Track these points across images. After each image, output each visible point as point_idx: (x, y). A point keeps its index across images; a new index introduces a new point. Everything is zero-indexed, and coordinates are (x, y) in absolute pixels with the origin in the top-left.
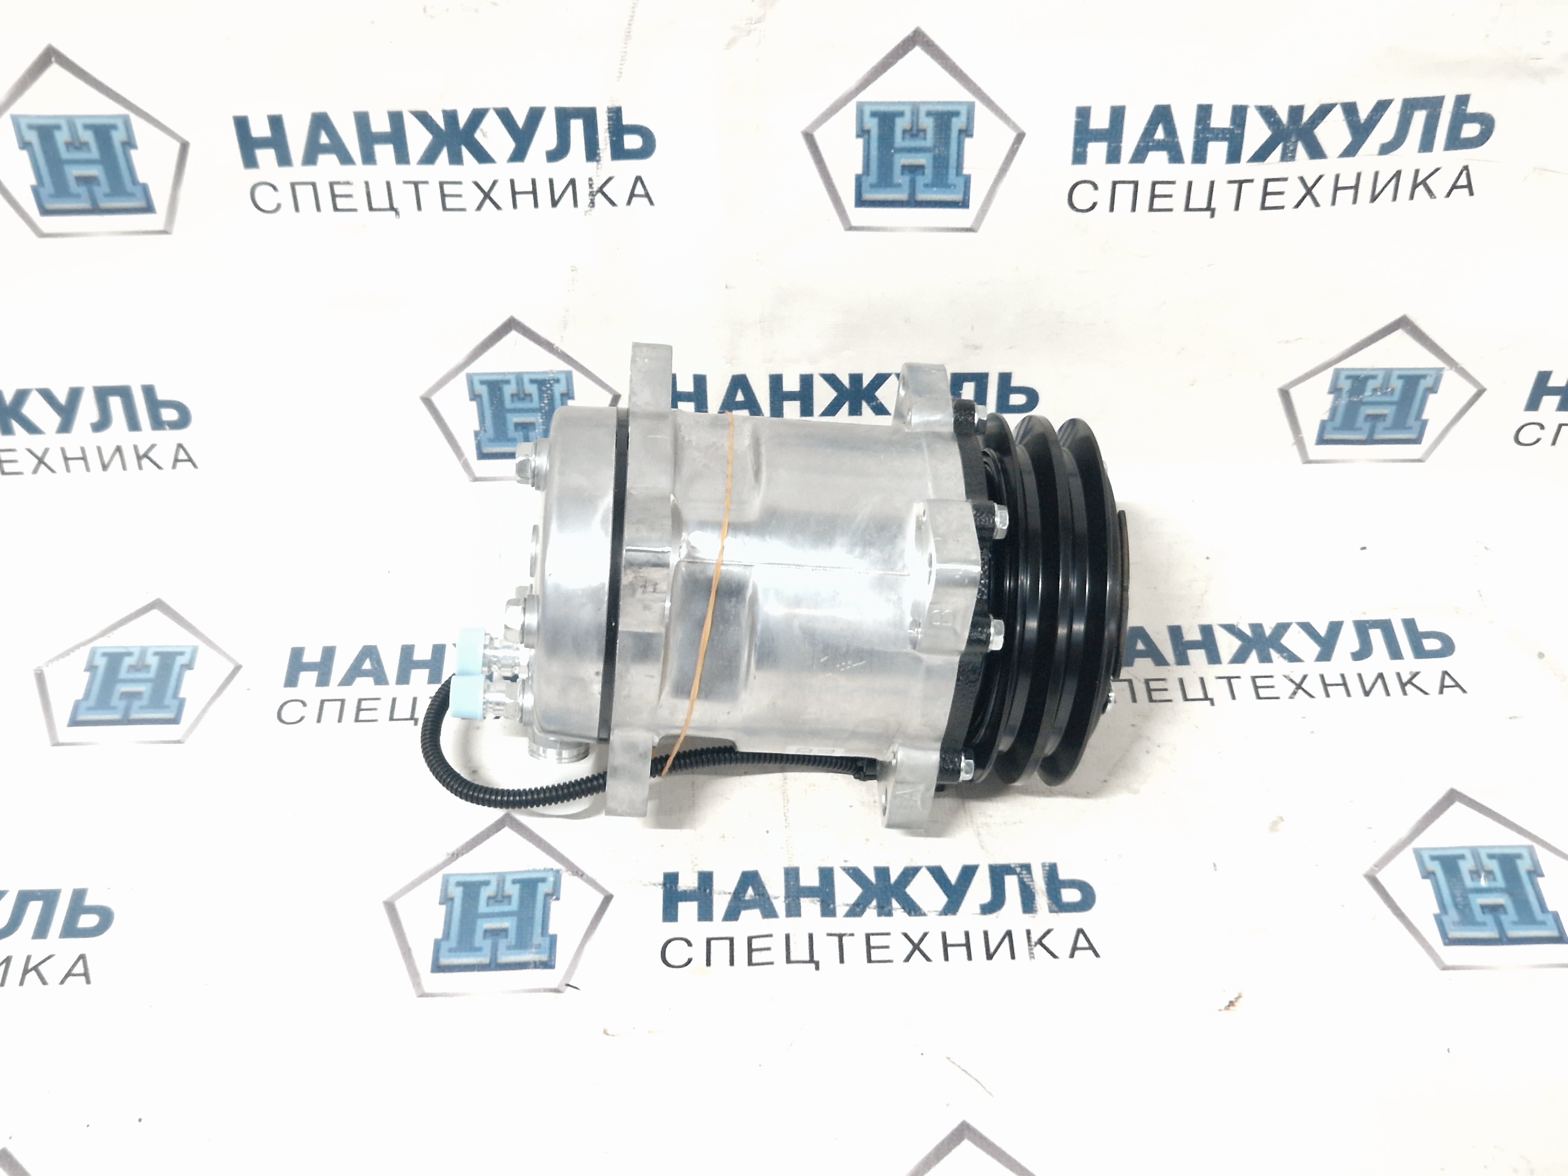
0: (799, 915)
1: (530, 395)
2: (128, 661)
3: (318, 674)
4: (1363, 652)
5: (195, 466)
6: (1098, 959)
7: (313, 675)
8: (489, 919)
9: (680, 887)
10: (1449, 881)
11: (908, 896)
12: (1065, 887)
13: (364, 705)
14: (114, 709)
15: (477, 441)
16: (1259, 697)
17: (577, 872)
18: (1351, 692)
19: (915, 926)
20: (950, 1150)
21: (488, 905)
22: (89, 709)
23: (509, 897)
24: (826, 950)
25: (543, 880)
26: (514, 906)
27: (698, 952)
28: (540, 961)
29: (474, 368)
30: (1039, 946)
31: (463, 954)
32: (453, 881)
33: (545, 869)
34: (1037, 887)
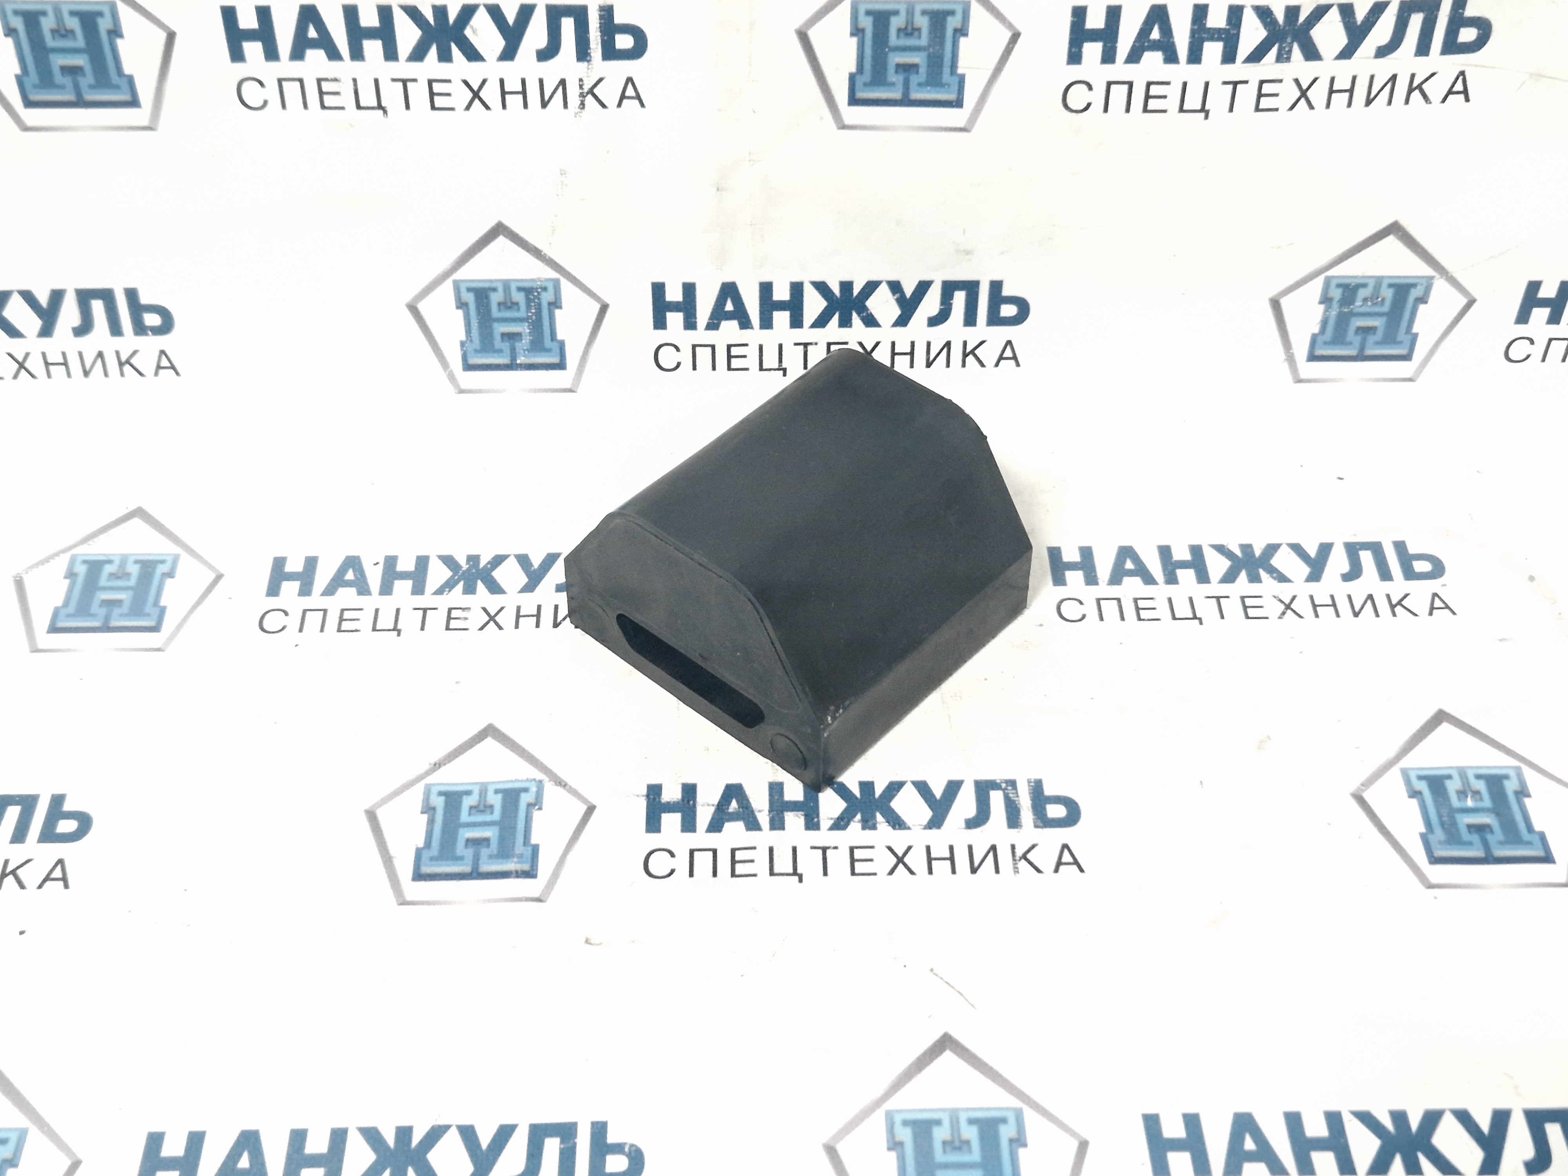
0: (783, 828)
1: (517, 304)
2: (108, 569)
3: (301, 584)
4: (1354, 573)
5: (177, 374)
6: (1082, 874)
7: (296, 585)
8: (472, 828)
9: (663, 799)
10: (1435, 801)
11: (893, 810)
12: (1049, 804)
13: (347, 615)
14: (93, 616)
15: (463, 352)
16: (1247, 617)
17: (560, 783)
18: (1341, 614)
19: (899, 840)
20: (931, 1061)
21: (470, 814)
22: (68, 616)
23: (491, 807)
24: (810, 862)
25: (526, 790)
26: (496, 815)
27: (681, 863)
28: (522, 871)
29: (460, 275)
30: (1023, 860)
31: (444, 863)
32: (434, 791)
33: (527, 779)
34: (1022, 802)
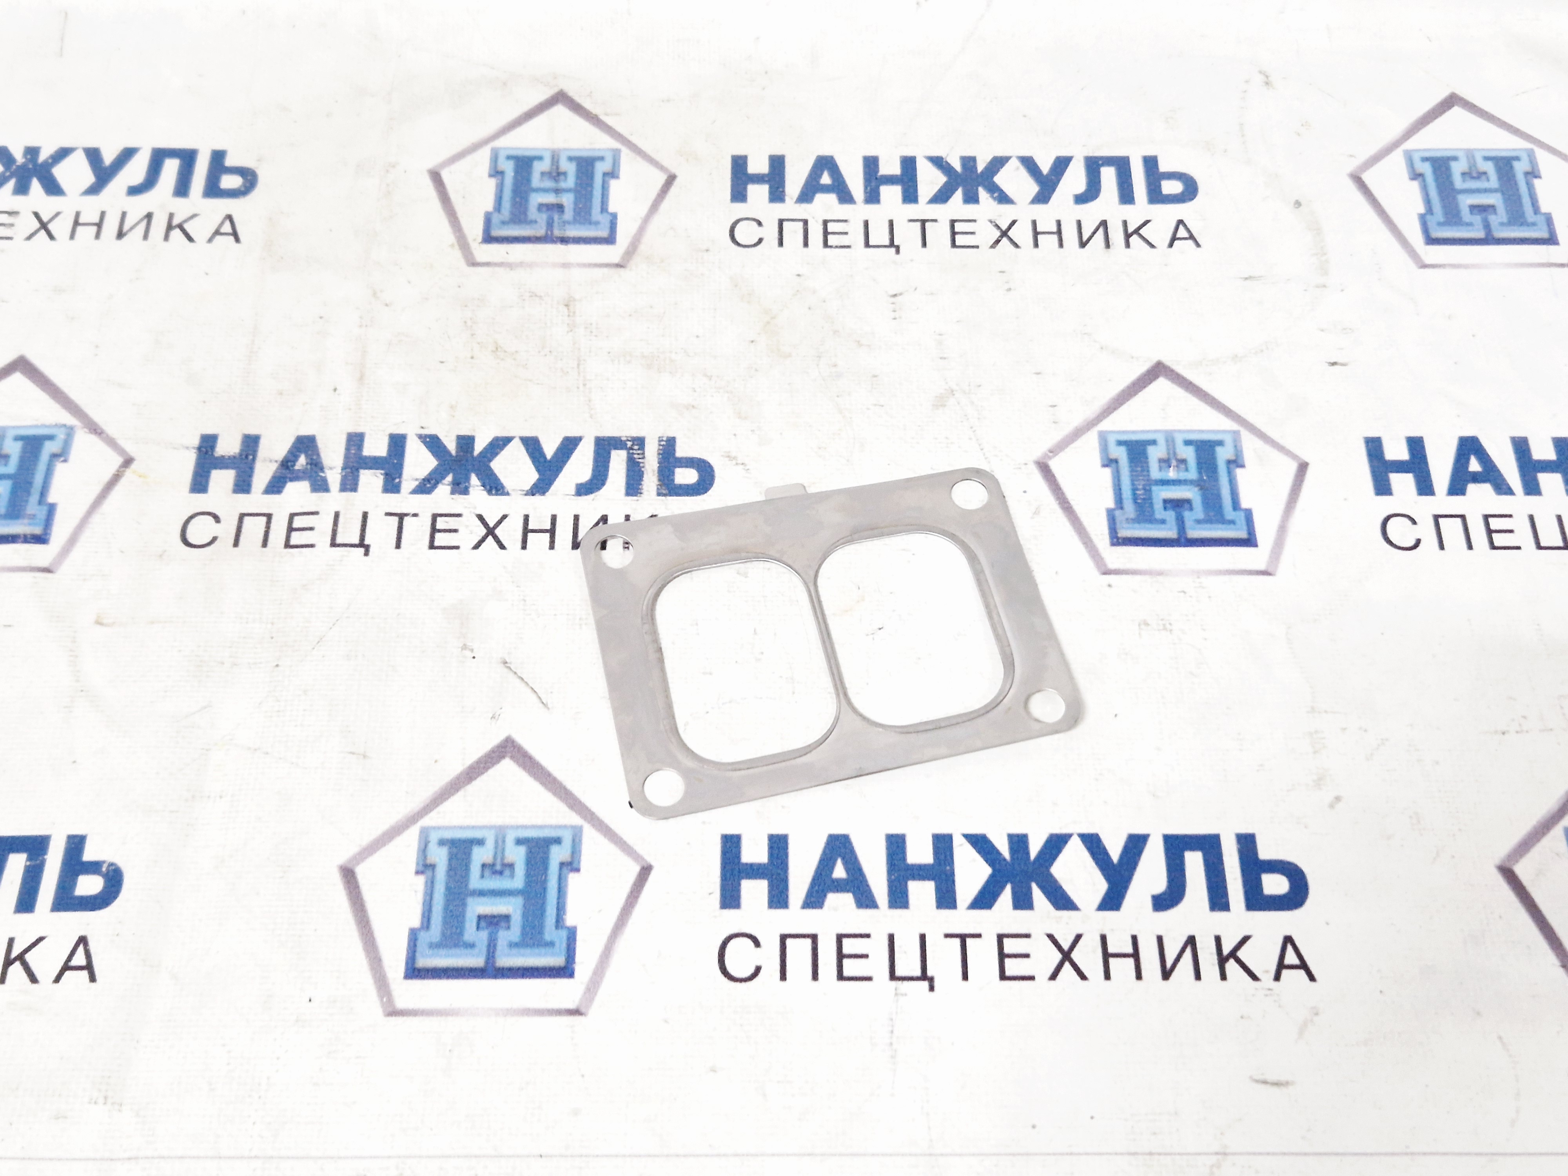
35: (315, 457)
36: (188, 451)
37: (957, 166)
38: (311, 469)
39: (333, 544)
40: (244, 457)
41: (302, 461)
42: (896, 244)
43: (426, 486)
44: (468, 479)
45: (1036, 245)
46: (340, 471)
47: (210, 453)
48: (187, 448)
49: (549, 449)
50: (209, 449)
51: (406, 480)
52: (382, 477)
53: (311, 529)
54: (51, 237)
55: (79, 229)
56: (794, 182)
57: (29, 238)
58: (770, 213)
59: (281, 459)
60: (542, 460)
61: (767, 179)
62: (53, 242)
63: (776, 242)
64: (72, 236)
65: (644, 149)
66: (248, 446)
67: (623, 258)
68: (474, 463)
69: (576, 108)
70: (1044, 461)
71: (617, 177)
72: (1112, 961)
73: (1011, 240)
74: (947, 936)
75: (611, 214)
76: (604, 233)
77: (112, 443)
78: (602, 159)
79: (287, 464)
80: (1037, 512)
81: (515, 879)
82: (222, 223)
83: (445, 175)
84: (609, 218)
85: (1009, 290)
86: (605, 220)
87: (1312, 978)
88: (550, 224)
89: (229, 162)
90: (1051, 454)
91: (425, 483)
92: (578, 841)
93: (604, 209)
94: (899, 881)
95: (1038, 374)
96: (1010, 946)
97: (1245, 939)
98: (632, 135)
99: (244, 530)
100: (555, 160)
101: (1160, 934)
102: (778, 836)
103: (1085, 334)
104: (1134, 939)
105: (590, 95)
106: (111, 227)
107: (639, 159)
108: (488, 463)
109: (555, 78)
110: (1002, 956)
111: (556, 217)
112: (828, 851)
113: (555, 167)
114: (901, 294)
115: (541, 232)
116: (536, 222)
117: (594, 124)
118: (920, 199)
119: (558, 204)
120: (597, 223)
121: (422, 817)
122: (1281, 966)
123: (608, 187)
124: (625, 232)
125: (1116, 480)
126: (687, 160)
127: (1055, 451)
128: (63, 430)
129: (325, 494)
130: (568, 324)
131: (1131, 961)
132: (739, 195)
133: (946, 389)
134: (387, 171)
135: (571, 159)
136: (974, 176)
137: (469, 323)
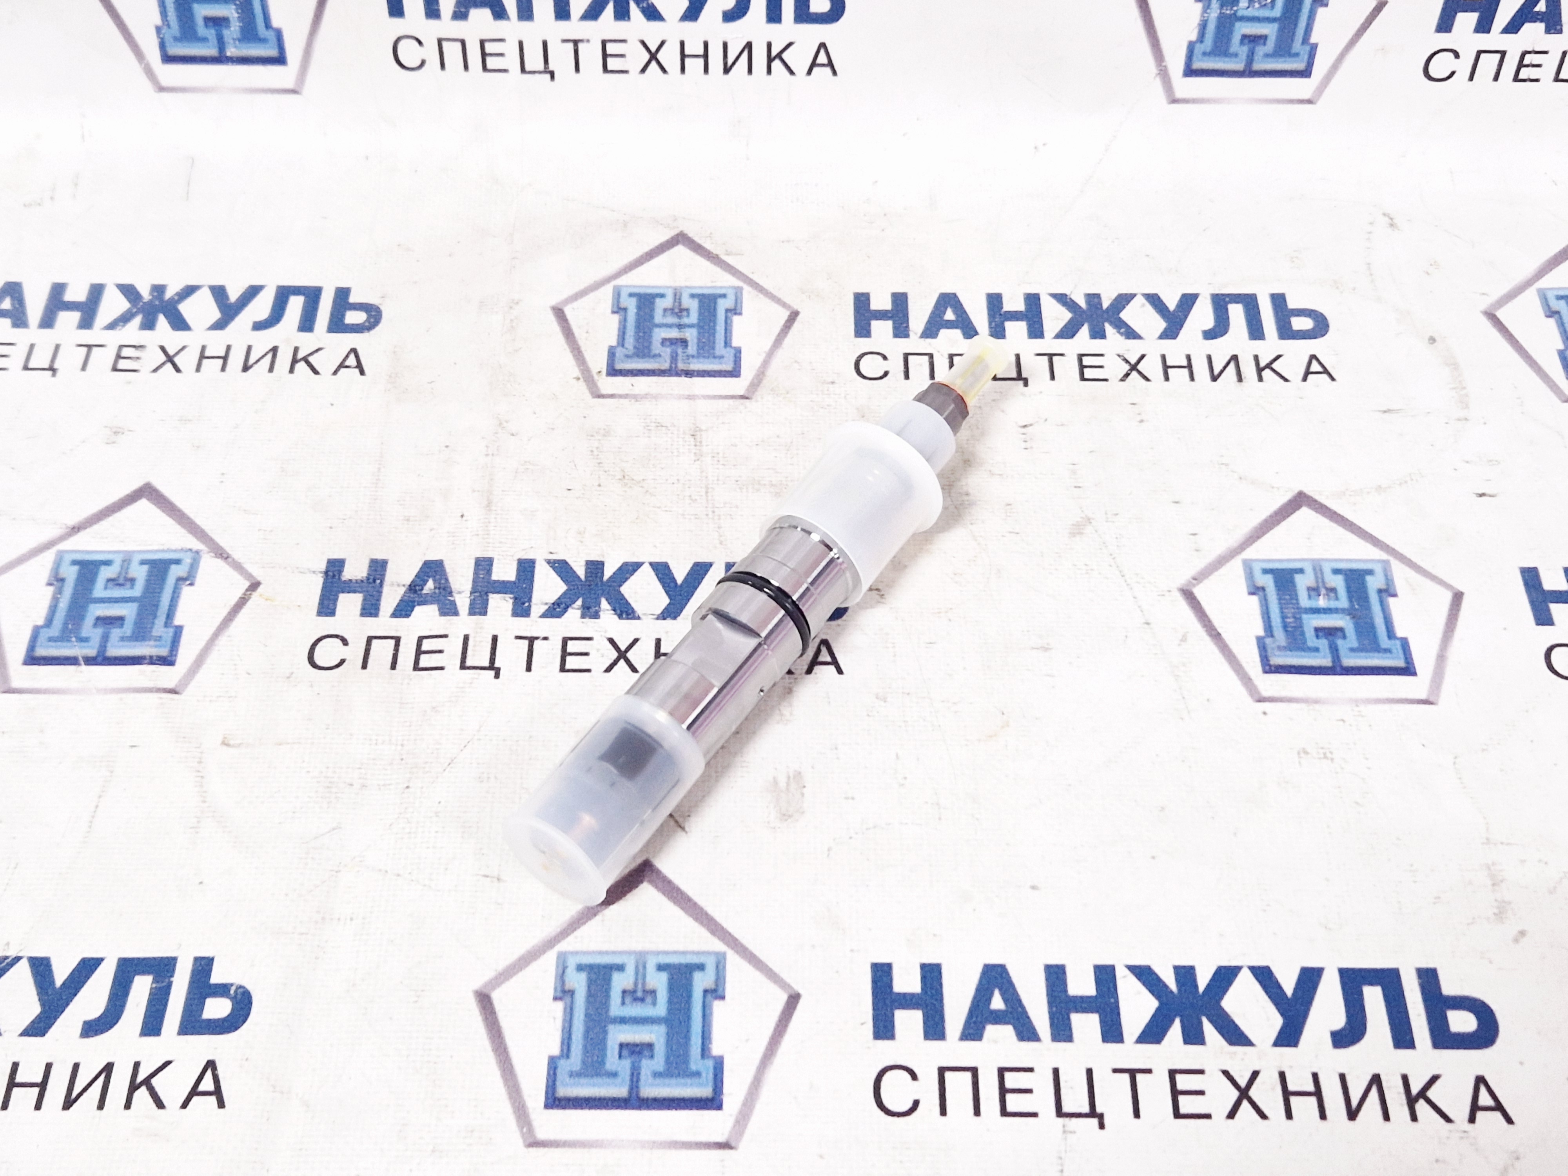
35: (443, 581)
36: (314, 575)
37: (1082, 303)
38: (440, 593)
39: (463, 666)
40: (371, 581)
41: (430, 585)
42: (1024, 376)
43: (556, 610)
44: (599, 604)
45: (1167, 378)
46: (469, 595)
47: (337, 577)
48: (314, 572)
49: (680, 576)
50: (335, 573)
51: (536, 604)
52: (511, 601)
53: (441, 652)
54: (178, 370)
55: (205, 361)
56: (918, 318)
57: (155, 370)
58: (897, 348)
59: (408, 583)
60: (672, 585)
61: (890, 315)
62: (179, 374)
63: (902, 375)
64: (198, 369)
65: (766, 286)
66: (376, 570)
67: (747, 390)
68: (604, 587)
69: (697, 248)
70: (1188, 588)
71: (740, 314)
72: (1293, 1100)
73: (1140, 373)
74: (1116, 1071)
75: (735, 348)
76: (729, 367)
77: (238, 567)
78: (724, 296)
79: (415, 588)
80: (1184, 639)
81: (657, 1007)
82: (347, 356)
83: (568, 311)
84: (733, 352)
85: (1142, 421)
86: (729, 354)
87: (1509, 1121)
88: (674, 358)
89: (352, 299)
90: (1194, 582)
91: (555, 607)
92: (722, 967)
93: (727, 343)
94: (1060, 1013)
95: (1177, 502)
96: (1183, 1082)
97: (1434, 1079)
98: (753, 273)
99: (372, 652)
100: (678, 297)
101: (1342, 1071)
102: (930, 965)
103: (1223, 464)
104: (1315, 1076)
105: (710, 236)
106: (236, 360)
107: (761, 296)
108: (617, 588)
109: (675, 220)
110: (1175, 1093)
111: (680, 351)
112: (984, 982)
113: (677, 304)
114: (1031, 425)
115: (666, 366)
116: (660, 356)
117: (715, 264)
118: (1046, 334)
119: (681, 339)
120: (722, 357)
121: (559, 941)
122: (1475, 1108)
123: (732, 322)
124: (749, 366)
125: (1265, 608)
126: (810, 296)
127: (1198, 578)
128: (189, 553)
129: (454, 618)
130: (695, 453)
131: (1313, 1100)
132: (862, 330)
133: (1081, 517)
134: (511, 308)
135: (693, 296)
136: (1099, 312)
137: (596, 453)
